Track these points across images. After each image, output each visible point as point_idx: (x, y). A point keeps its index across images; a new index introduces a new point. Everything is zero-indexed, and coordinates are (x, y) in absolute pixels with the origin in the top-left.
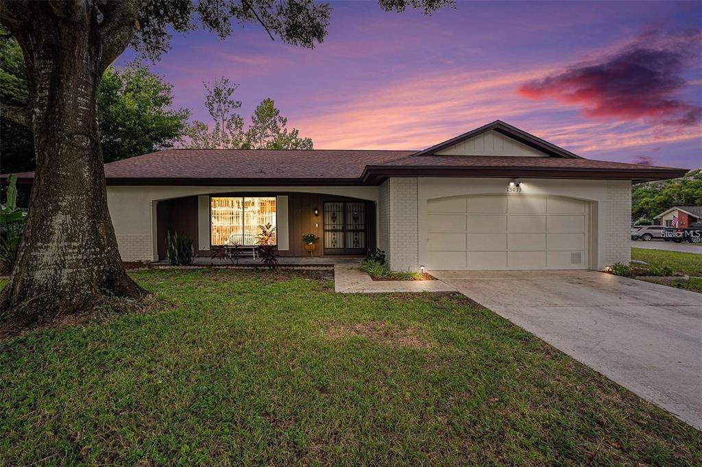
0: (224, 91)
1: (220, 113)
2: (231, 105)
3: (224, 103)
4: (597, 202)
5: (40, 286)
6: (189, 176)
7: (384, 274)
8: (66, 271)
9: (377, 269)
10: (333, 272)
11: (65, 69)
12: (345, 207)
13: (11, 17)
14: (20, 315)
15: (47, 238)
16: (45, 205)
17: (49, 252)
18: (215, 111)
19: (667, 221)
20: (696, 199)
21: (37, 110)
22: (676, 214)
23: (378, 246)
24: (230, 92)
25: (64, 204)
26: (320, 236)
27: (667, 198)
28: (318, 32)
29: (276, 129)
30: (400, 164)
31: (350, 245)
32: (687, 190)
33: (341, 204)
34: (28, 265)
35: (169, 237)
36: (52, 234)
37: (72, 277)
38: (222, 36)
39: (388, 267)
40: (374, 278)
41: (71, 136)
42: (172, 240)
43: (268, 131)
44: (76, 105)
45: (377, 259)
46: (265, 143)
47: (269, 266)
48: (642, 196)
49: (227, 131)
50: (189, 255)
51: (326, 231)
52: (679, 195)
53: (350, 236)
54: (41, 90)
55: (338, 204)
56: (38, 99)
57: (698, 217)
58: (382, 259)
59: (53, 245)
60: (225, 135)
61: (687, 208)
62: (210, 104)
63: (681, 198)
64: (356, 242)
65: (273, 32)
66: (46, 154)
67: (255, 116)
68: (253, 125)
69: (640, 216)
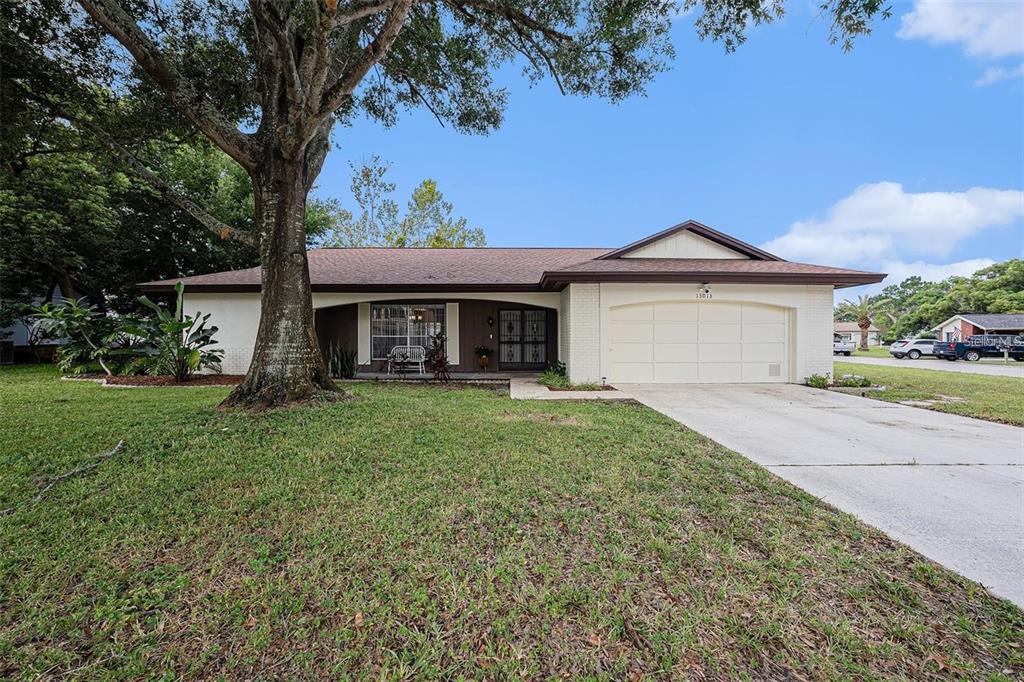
0: (375, 171)
1: (368, 199)
2: (383, 189)
3: (374, 186)
4: (795, 309)
5: (273, 377)
6: (353, 282)
7: (562, 385)
8: (290, 366)
9: (555, 380)
10: (509, 386)
11: (288, 200)
12: (523, 318)
13: (251, 161)
14: (262, 398)
15: (275, 340)
16: (275, 313)
17: (277, 351)
18: (362, 197)
19: (948, 334)
20: (989, 305)
21: (264, 234)
22: (959, 325)
23: (559, 359)
24: (381, 172)
25: (287, 311)
26: (495, 348)
27: (951, 304)
28: (493, 118)
29: (438, 219)
30: (580, 269)
31: (529, 358)
32: (976, 293)
33: (519, 313)
34: (263, 360)
35: (331, 348)
36: (279, 336)
37: (293, 371)
38: (387, 125)
39: (568, 378)
40: (551, 389)
41: (291, 255)
42: (334, 351)
43: (429, 221)
44: (295, 228)
45: (557, 372)
46: (425, 237)
47: (441, 380)
48: (922, 300)
49: (378, 221)
50: (352, 368)
51: (502, 343)
52: (967, 299)
53: (529, 349)
54: (268, 217)
55: (515, 312)
56: (264, 225)
57: (984, 328)
58: (562, 372)
59: (279, 345)
60: (373, 226)
61: (972, 317)
62: (356, 187)
63: (969, 304)
64: (536, 355)
65: (443, 120)
66: (276, 270)
67: (413, 201)
68: (409, 212)
69: (920, 328)
